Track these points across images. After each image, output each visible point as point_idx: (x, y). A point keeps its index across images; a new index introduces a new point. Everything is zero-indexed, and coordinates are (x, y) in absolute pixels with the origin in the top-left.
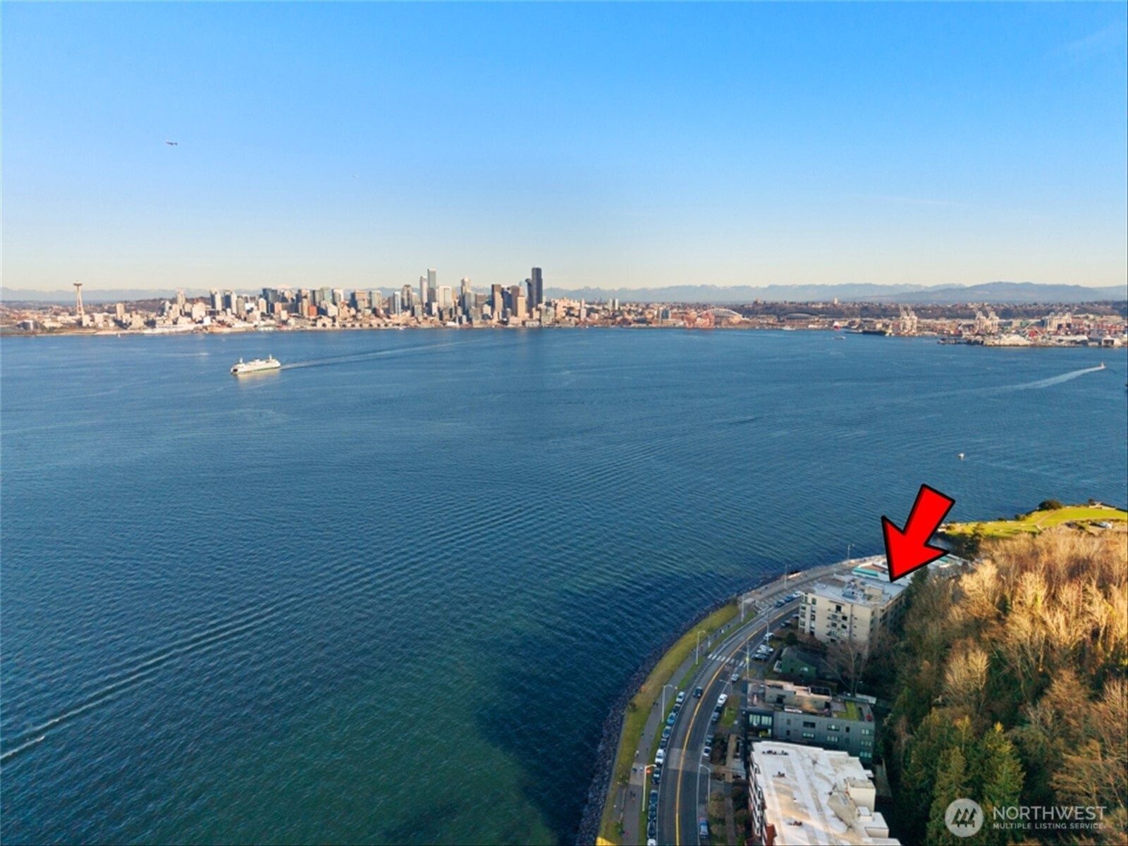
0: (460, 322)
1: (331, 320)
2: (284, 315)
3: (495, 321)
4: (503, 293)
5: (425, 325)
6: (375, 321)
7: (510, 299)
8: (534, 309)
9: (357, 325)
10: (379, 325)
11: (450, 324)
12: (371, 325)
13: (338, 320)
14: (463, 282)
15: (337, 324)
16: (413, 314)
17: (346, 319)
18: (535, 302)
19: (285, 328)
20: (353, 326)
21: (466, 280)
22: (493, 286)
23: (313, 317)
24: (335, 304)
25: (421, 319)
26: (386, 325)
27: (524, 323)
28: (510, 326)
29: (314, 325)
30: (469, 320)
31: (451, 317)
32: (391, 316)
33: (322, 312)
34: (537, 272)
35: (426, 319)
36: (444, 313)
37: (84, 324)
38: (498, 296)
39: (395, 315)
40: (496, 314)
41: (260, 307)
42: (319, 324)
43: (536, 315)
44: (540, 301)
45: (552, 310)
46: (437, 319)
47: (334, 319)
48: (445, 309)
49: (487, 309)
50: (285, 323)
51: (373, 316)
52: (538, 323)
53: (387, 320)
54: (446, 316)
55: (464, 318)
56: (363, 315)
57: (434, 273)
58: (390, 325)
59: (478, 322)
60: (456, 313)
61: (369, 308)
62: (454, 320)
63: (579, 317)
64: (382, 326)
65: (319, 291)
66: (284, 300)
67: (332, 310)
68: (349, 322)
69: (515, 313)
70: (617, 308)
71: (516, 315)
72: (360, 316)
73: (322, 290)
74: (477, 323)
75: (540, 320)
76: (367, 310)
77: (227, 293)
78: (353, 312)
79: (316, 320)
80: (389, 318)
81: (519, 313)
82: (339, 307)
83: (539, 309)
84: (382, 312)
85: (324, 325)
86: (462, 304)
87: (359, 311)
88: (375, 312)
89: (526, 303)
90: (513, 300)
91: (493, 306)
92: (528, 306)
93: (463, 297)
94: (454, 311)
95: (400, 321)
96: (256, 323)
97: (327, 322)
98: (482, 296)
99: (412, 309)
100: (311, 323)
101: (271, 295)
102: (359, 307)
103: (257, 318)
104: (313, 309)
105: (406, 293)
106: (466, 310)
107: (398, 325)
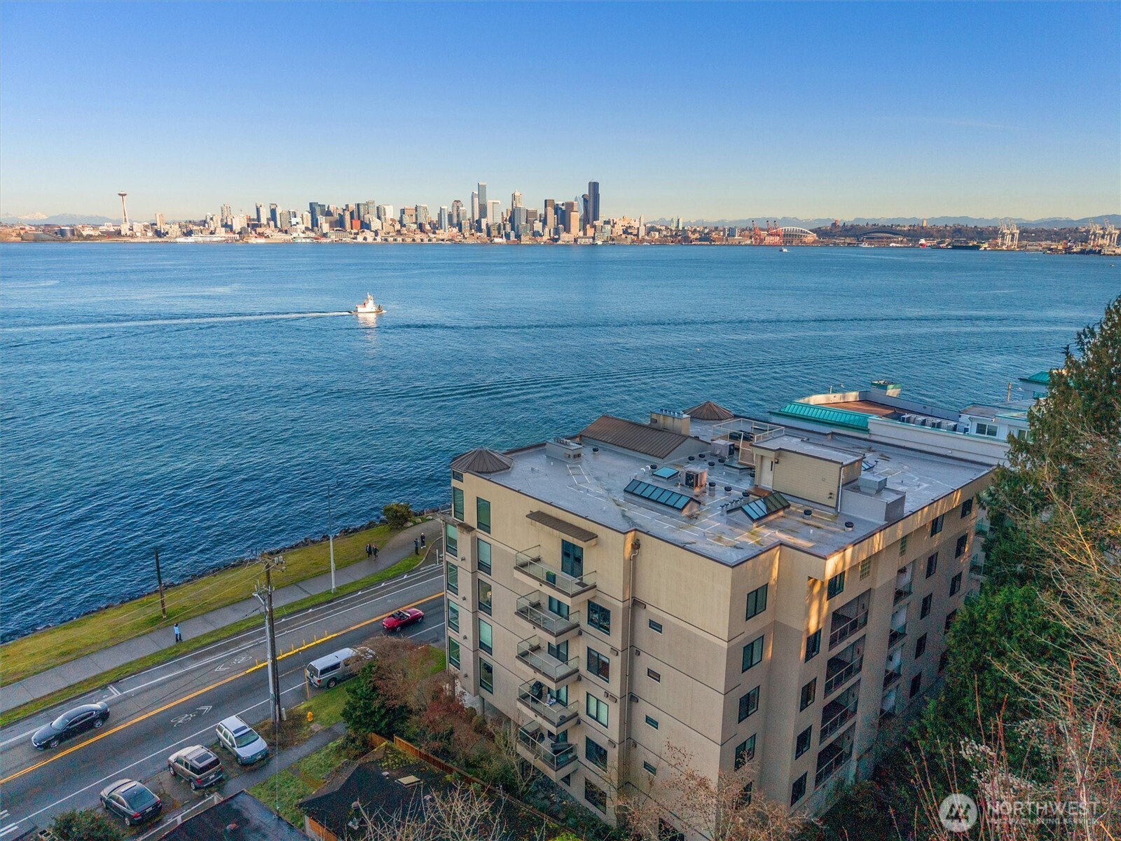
0: (508, 236)
1: (373, 234)
2: (326, 228)
3: (546, 238)
4: (556, 208)
5: (470, 241)
6: (418, 237)
7: (563, 215)
8: (588, 226)
9: (400, 239)
10: (422, 240)
11: (497, 240)
12: (414, 240)
13: (381, 234)
14: (514, 197)
15: (379, 239)
16: (460, 231)
17: (389, 233)
18: (591, 217)
19: (324, 240)
20: (395, 240)
21: (517, 194)
22: (546, 201)
23: (355, 231)
24: (379, 218)
25: (467, 234)
26: (430, 240)
27: (576, 240)
28: (560, 242)
29: (355, 238)
30: (518, 236)
31: (499, 233)
32: (437, 231)
33: (365, 226)
34: (594, 187)
35: (473, 234)
36: (492, 228)
37: (123, 233)
38: (551, 211)
39: (442, 231)
40: (547, 230)
41: (305, 221)
42: (360, 239)
43: (590, 232)
44: (596, 217)
45: (608, 227)
46: (484, 235)
47: (376, 233)
48: (493, 225)
49: (538, 226)
50: (325, 235)
51: (418, 231)
52: (591, 240)
53: (432, 236)
54: (494, 233)
55: (512, 234)
56: (408, 230)
57: (484, 187)
58: (434, 240)
59: (528, 238)
60: (504, 229)
61: (416, 223)
62: (502, 237)
63: (637, 235)
64: (426, 240)
65: (364, 205)
66: (328, 213)
67: (376, 224)
68: (392, 236)
69: (567, 230)
70: (681, 228)
71: (569, 232)
72: (404, 231)
73: (367, 204)
74: (525, 240)
75: (594, 238)
76: (412, 225)
77: (273, 207)
78: (398, 227)
79: (357, 234)
80: (434, 233)
81: (572, 230)
82: (383, 220)
83: (594, 227)
84: (428, 227)
85: (365, 239)
86: (512, 220)
87: (405, 226)
88: (421, 227)
89: (580, 220)
90: (567, 216)
91: (545, 222)
92: (582, 223)
93: (513, 212)
94: (502, 227)
95: (445, 236)
96: (295, 235)
97: (369, 235)
98: (535, 213)
99: (459, 225)
100: (352, 236)
101: (318, 209)
102: (404, 222)
103: (299, 230)
104: (357, 223)
105: (455, 209)
106: (516, 225)
107: (443, 240)
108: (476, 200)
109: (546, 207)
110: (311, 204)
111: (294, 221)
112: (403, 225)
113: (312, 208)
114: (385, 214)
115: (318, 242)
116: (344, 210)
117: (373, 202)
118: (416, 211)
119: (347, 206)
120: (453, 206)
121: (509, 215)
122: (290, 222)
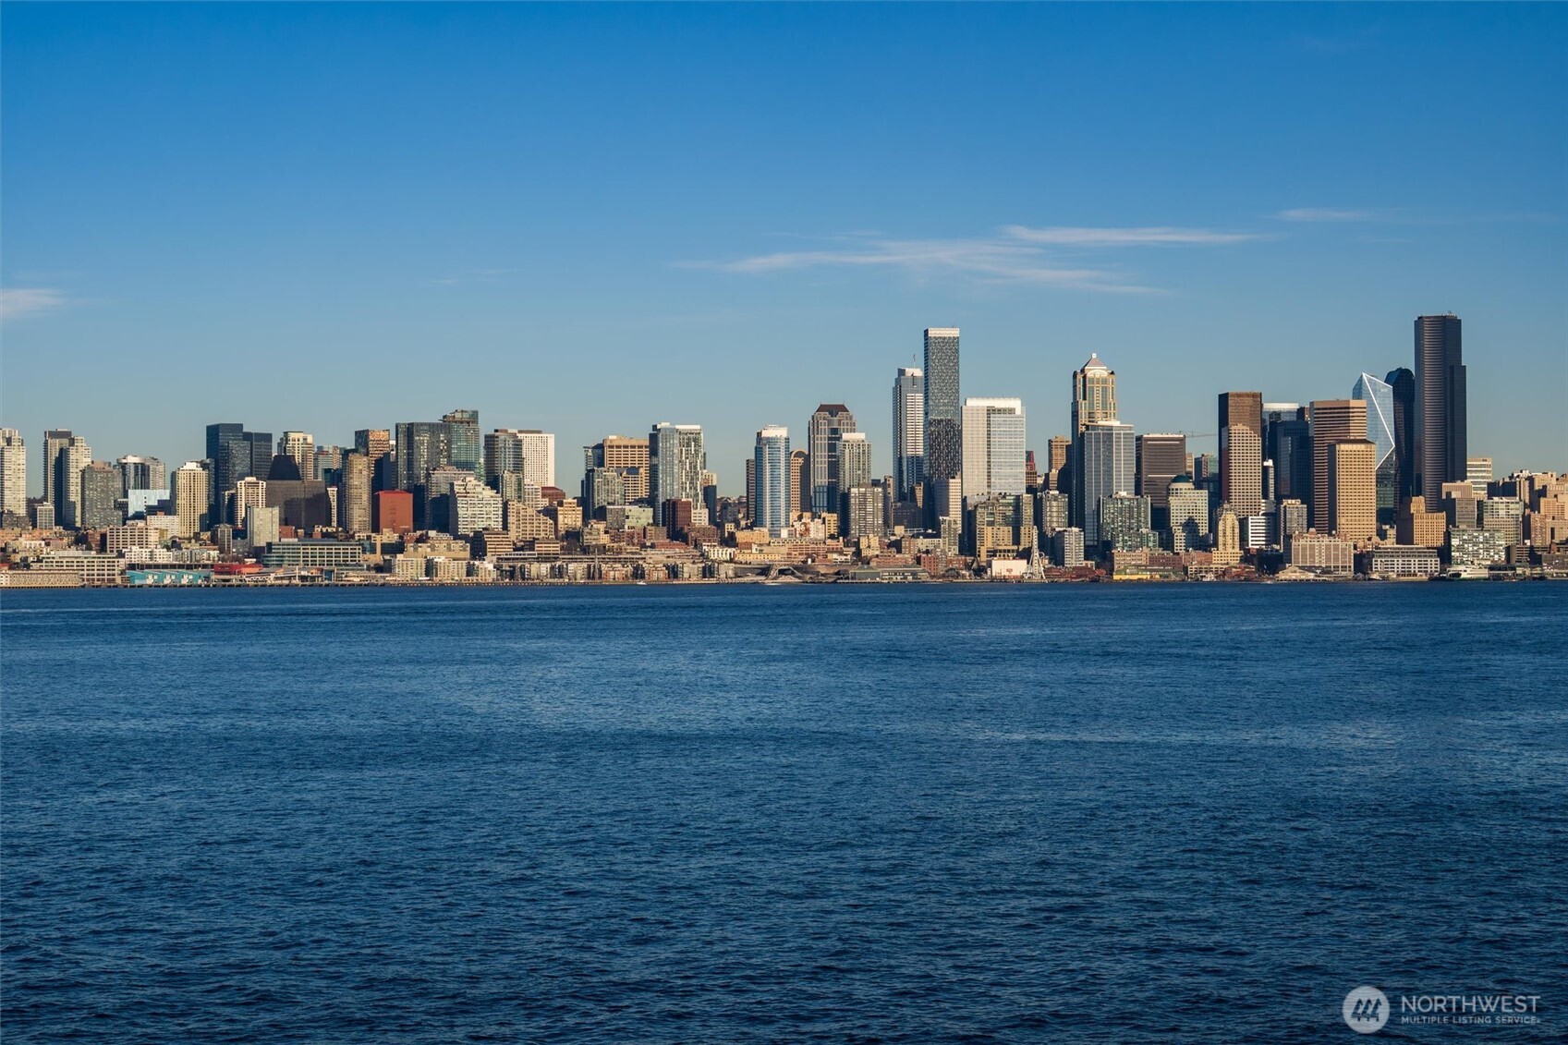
0: (1052, 547)
1: (461, 550)
2: (266, 524)
3: (1227, 554)
4: (1272, 430)
5: (888, 570)
6: (656, 560)
7: (1301, 456)
8: (1418, 505)
9: (577, 569)
10: (673, 571)
11: (1001, 567)
12: (638, 573)
13: (498, 548)
14: (1080, 384)
15: (487, 567)
16: (844, 529)
17: (530, 545)
19: (254, 575)
20: (560, 573)
21: (1096, 372)
22: (1224, 399)
23: (388, 536)
24: (494, 482)
25: (871, 544)
26: (708, 571)
27: (1362, 563)
28: (1289, 574)
29: (384, 568)
30: (1100, 551)
31: (1016, 541)
32: (741, 536)
33: (433, 514)
34: (1441, 335)
35: (897, 545)
36: (982, 517)
38: (1246, 441)
39: (761, 533)
40: (1229, 521)
41: (182, 499)
43: (1429, 527)
44: (1454, 466)
45: (1511, 508)
46: (946, 548)
47: (478, 546)
48: (989, 503)
49: (1188, 502)
50: (261, 555)
51: (659, 535)
52: (1433, 564)
53: (718, 553)
54: (992, 535)
55: (1074, 542)
56: (616, 533)
57: (952, 345)
58: (726, 572)
59: (1142, 555)
60: (1038, 519)
61: (650, 501)
62: (1025, 555)
64: (691, 573)
65: (433, 428)
66: (282, 468)
67: (478, 507)
68: (542, 559)
69: (1324, 520)
71: (1331, 527)
72: (598, 534)
73: (447, 424)
74: (1132, 564)
75: (1444, 554)
76: (634, 510)
77: (58, 445)
78: (570, 517)
79: (397, 548)
80: (729, 541)
81: (1342, 520)
82: (510, 491)
83: (1446, 506)
84: (700, 517)
85: (430, 568)
86: (1072, 477)
87: (601, 514)
88: (671, 520)
89: (1381, 478)
90: (1320, 455)
91: (1218, 488)
92: (1390, 490)
93: (1076, 450)
94: (1028, 511)
95: (777, 555)
96: (136, 554)
97: (448, 558)
98: (1174, 449)
99: (838, 502)
100: (377, 558)
101: (240, 455)
102: (600, 499)
103: (154, 537)
104: (399, 505)
105: (822, 439)
106: (1090, 506)
107: (765, 571)
108: (916, 401)
109: (1223, 421)
110: (213, 432)
111: (138, 500)
112: (592, 510)
113: (219, 443)
114: (518, 466)
115: (226, 586)
116: (346, 454)
117: (474, 417)
118: (653, 451)
119: (362, 437)
120: (813, 428)
121: (1060, 460)
122: (124, 507)
